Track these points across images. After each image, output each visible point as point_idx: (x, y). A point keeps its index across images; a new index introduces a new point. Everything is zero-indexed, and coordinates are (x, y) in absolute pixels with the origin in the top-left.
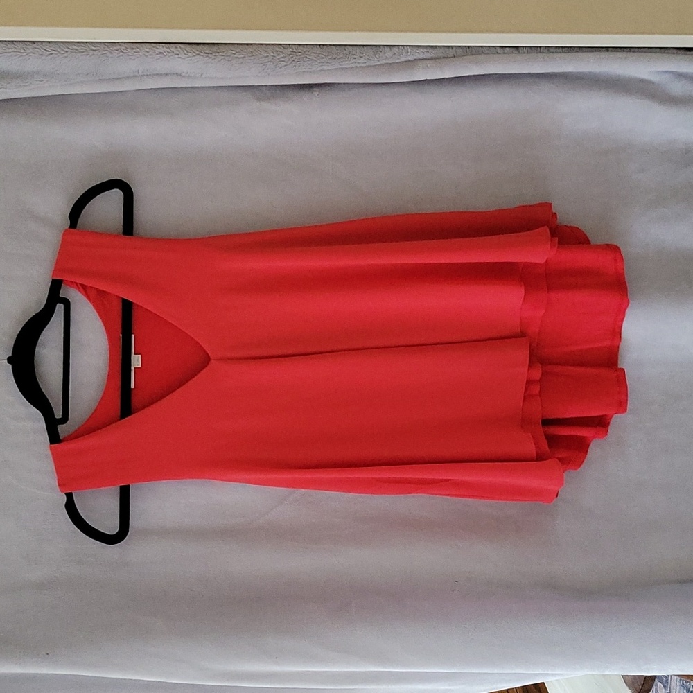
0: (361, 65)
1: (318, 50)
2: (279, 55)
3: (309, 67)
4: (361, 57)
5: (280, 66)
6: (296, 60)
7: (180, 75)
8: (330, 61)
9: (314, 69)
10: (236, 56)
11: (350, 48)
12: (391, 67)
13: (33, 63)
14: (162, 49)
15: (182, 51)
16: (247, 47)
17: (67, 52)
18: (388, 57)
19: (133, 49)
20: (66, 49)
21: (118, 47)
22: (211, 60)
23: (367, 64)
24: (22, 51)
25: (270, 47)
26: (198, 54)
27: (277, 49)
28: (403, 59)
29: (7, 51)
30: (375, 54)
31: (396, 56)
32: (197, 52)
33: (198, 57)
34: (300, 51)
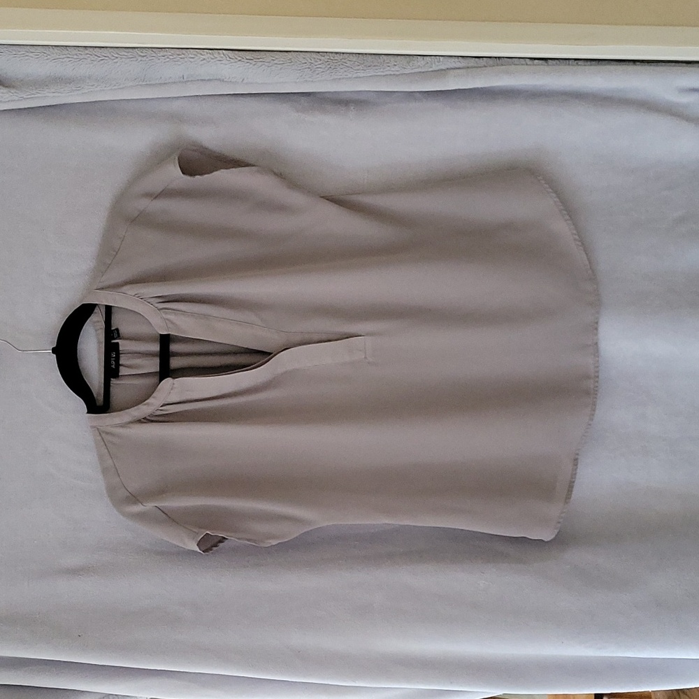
0: (394, 73)
1: (354, 58)
2: (317, 62)
3: (345, 73)
4: (395, 65)
5: (317, 72)
6: (333, 67)
7: (223, 81)
8: (365, 68)
9: (350, 76)
10: (275, 62)
11: (385, 57)
12: (424, 75)
13: (85, 68)
14: (206, 55)
15: (224, 57)
16: (286, 54)
17: (117, 58)
18: (421, 65)
19: (179, 55)
20: (116, 56)
21: (165, 53)
22: (251, 66)
23: (401, 72)
24: (75, 57)
25: (308, 54)
26: (240, 60)
27: (315, 56)
28: (434, 68)
29: (62, 57)
30: (408, 63)
31: (428, 65)
32: (240, 59)
33: (239, 62)
34: (336, 58)
